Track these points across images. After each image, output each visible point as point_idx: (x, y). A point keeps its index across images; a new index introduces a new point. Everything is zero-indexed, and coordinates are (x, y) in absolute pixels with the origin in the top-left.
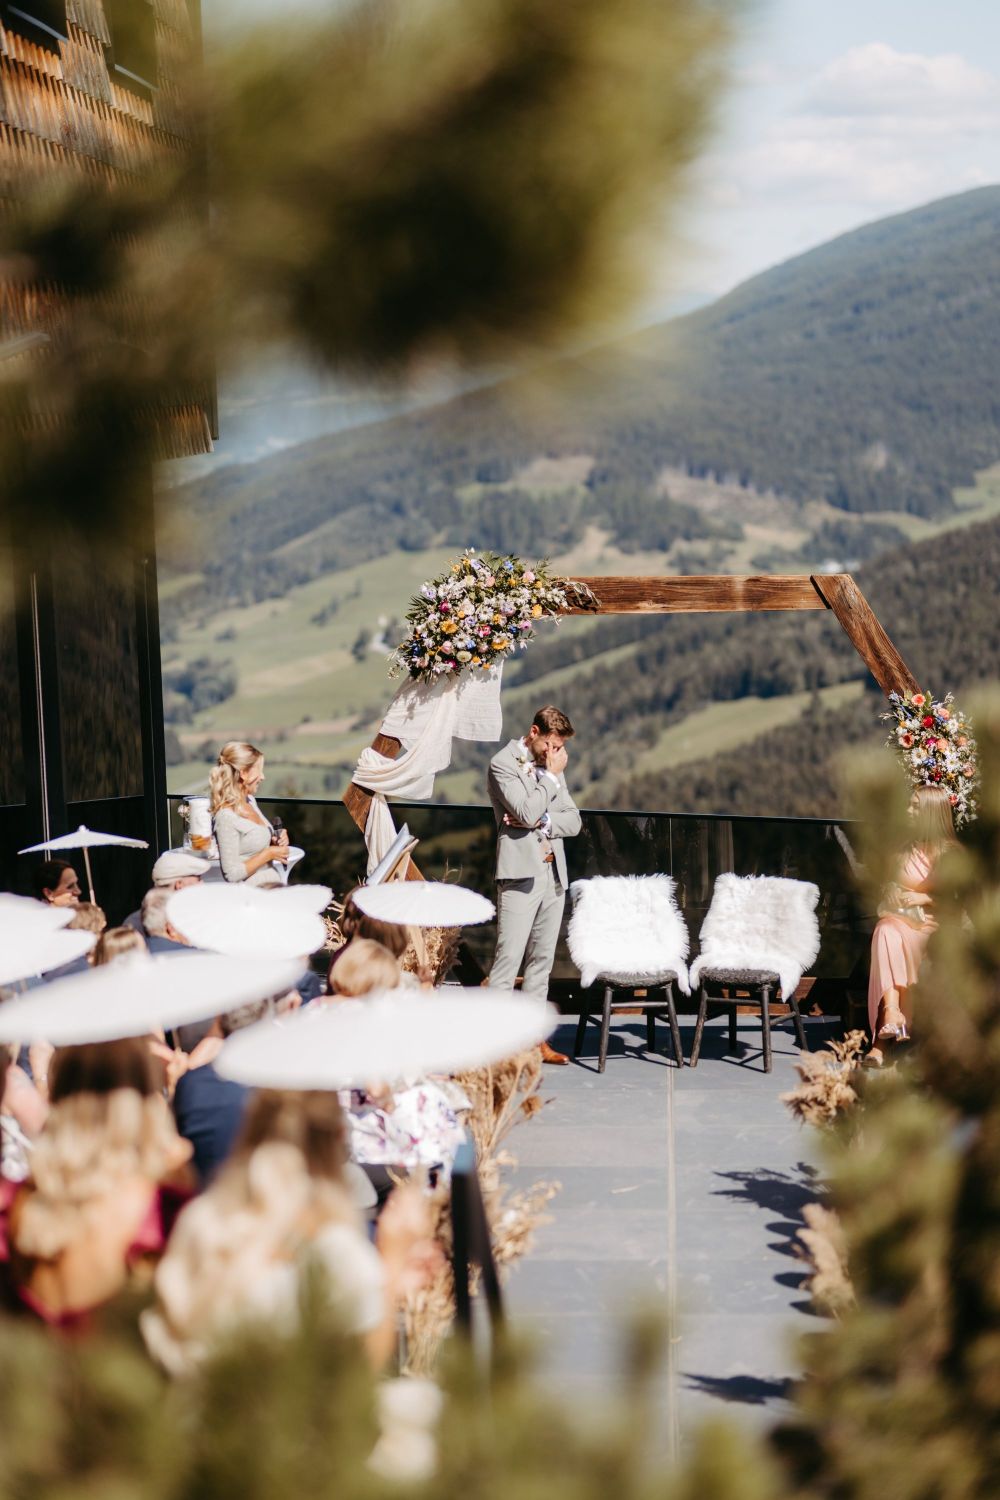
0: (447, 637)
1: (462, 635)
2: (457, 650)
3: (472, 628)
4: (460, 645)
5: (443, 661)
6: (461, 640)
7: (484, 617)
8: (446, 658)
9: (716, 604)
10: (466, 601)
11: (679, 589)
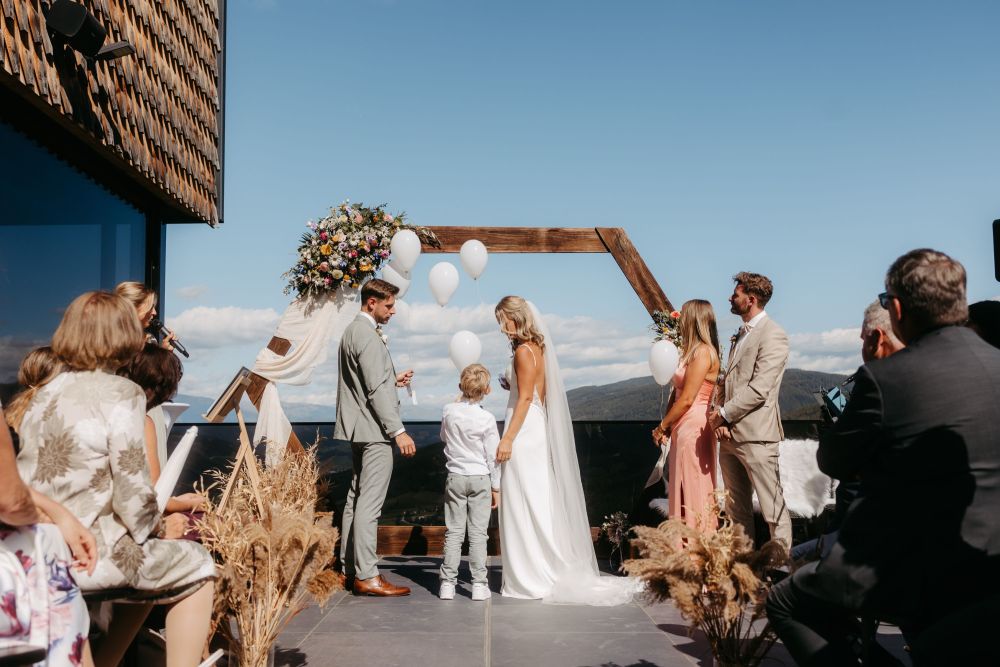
0: (324, 258)
1: (336, 255)
2: (333, 268)
3: (344, 251)
4: (334, 263)
5: (321, 276)
6: (335, 259)
7: (353, 243)
8: (324, 274)
9: (525, 247)
10: (340, 230)
11: (499, 236)
